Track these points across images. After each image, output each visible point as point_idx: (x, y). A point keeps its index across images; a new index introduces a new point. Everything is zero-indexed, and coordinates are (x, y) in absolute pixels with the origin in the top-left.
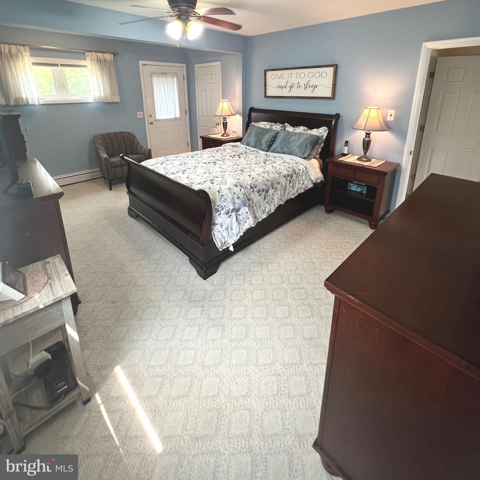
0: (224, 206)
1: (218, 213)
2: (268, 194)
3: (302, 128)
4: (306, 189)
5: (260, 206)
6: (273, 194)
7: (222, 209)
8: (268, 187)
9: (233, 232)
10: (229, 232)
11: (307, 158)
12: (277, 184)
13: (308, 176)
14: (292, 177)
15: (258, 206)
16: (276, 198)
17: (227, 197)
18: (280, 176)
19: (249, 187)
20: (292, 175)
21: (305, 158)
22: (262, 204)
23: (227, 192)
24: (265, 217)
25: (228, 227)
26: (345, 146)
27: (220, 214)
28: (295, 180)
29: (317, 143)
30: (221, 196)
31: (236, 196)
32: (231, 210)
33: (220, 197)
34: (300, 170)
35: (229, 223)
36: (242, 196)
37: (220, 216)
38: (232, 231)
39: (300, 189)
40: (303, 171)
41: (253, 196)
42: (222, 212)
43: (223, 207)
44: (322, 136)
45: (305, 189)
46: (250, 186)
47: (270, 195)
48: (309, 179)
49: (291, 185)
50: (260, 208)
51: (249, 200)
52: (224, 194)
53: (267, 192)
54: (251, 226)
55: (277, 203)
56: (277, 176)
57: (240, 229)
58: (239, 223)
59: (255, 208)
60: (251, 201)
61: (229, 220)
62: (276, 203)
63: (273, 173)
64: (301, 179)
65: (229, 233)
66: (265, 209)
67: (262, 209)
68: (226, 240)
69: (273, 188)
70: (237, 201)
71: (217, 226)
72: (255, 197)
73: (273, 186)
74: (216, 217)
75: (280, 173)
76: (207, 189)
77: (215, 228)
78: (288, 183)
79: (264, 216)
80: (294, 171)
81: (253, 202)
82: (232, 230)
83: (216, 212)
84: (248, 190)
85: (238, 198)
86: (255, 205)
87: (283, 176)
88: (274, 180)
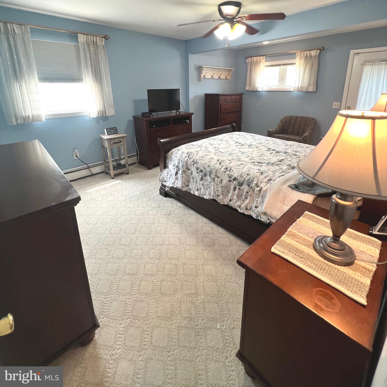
0: (174, 160)
1: (171, 162)
2: (206, 178)
6: (210, 182)
8: (207, 172)
9: (172, 180)
12: (216, 176)
14: (241, 184)
16: (212, 189)
17: (177, 156)
18: (225, 172)
19: (192, 160)
22: (198, 182)
28: (245, 193)
32: (176, 166)
39: (252, 211)
40: (261, 191)
45: (258, 216)
46: (194, 159)
47: (207, 180)
50: (195, 183)
53: (205, 175)
55: (213, 195)
56: (223, 170)
57: (175, 182)
58: (176, 178)
60: (190, 172)
61: (173, 171)
64: (256, 199)
66: (200, 189)
67: (197, 186)
68: (167, 180)
69: (210, 176)
70: (181, 163)
72: (194, 171)
75: (229, 171)
78: (232, 187)
80: (249, 183)
81: (192, 173)
86: (193, 178)
87: (228, 174)
88: (215, 170)
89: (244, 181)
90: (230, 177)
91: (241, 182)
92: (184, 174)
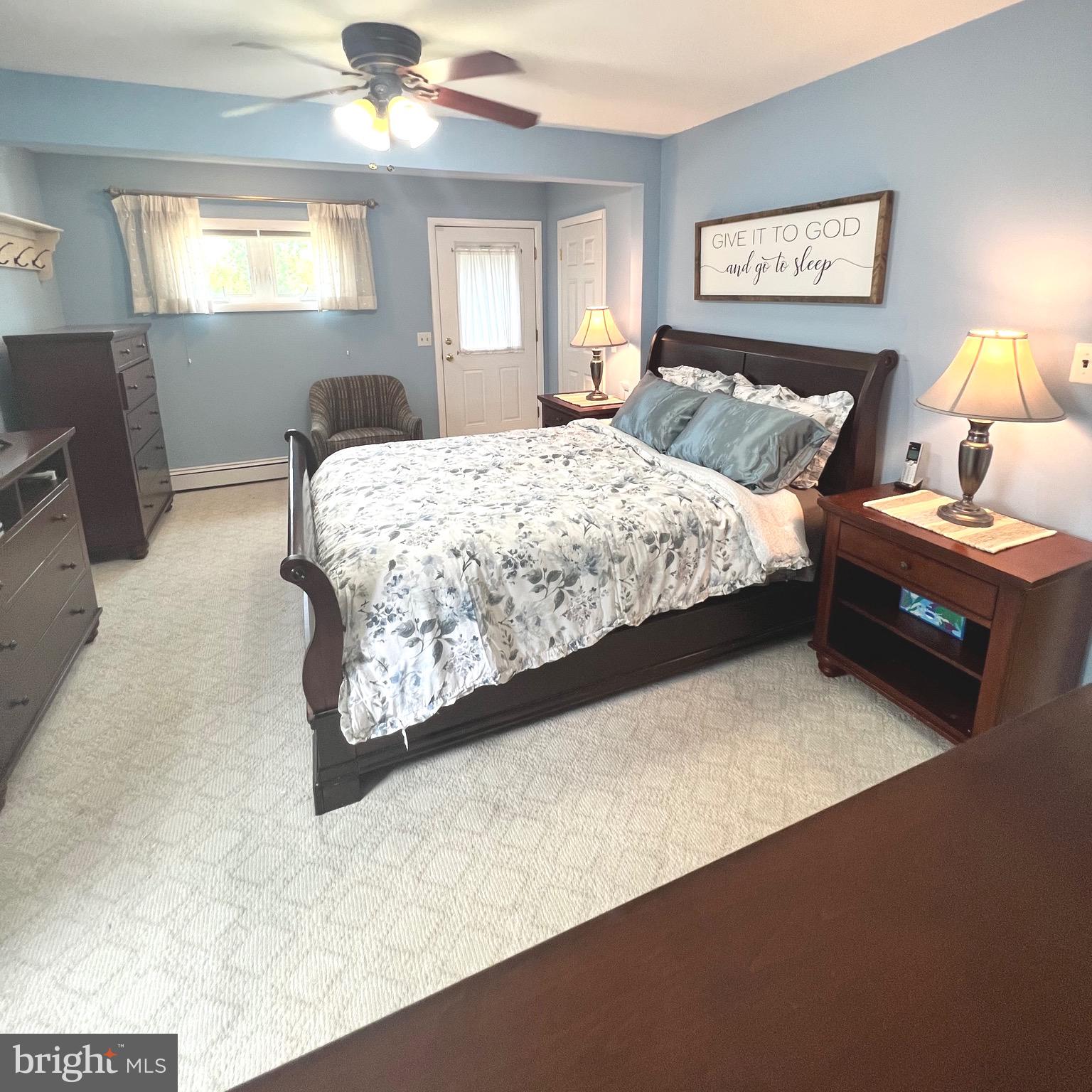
0: (398, 609)
1: (375, 628)
2: (575, 588)
3: (776, 389)
4: (739, 586)
5: (538, 622)
6: (594, 590)
7: (390, 619)
8: (575, 566)
9: (419, 692)
10: (407, 689)
11: (761, 487)
12: (612, 560)
13: (745, 546)
14: (678, 543)
15: (531, 621)
16: (605, 603)
17: (411, 584)
18: (630, 536)
19: (499, 561)
20: (682, 538)
21: (752, 487)
22: (546, 617)
23: (418, 568)
24: (555, 658)
25: (403, 673)
26: (908, 459)
27: (380, 632)
28: (693, 555)
29: (805, 443)
30: (395, 578)
31: (444, 585)
32: (420, 625)
33: (390, 580)
34: (717, 524)
35: (411, 663)
36: (465, 587)
37: (379, 637)
38: (416, 688)
39: (715, 584)
40: (727, 529)
41: (511, 589)
42: (389, 627)
43: (394, 612)
44: (830, 422)
45: (732, 585)
46: (505, 557)
47: (580, 591)
48: (748, 555)
49: (674, 567)
50: (537, 628)
51: (493, 600)
52: (404, 573)
53: (571, 580)
54: (487, 681)
55: (610, 620)
56: (619, 535)
57: (445, 684)
58: (447, 667)
59: (517, 626)
60: (502, 606)
61: (413, 651)
62: (606, 620)
63: (606, 526)
64: (720, 553)
65: (402, 691)
66: (559, 634)
67: (547, 633)
68: (390, 712)
69: (593, 572)
70: (446, 599)
71: (369, 666)
72: (521, 593)
73: (594, 564)
74: (366, 639)
75: (635, 527)
76: (365, 552)
77: (359, 672)
78: (661, 561)
79: (553, 655)
80: (694, 527)
81: (510, 606)
82: (417, 683)
83: (370, 625)
84: (494, 571)
85: (452, 590)
86: (519, 618)
87: (641, 537)
88: (601, 546)
89: (682, 530)
90: (649, 540)
91: (679, 537)
92: (490, 627)
